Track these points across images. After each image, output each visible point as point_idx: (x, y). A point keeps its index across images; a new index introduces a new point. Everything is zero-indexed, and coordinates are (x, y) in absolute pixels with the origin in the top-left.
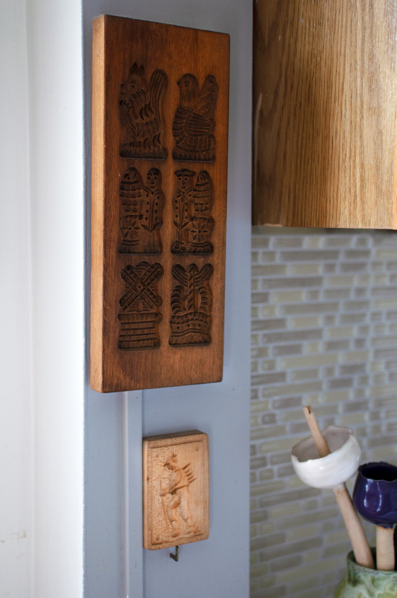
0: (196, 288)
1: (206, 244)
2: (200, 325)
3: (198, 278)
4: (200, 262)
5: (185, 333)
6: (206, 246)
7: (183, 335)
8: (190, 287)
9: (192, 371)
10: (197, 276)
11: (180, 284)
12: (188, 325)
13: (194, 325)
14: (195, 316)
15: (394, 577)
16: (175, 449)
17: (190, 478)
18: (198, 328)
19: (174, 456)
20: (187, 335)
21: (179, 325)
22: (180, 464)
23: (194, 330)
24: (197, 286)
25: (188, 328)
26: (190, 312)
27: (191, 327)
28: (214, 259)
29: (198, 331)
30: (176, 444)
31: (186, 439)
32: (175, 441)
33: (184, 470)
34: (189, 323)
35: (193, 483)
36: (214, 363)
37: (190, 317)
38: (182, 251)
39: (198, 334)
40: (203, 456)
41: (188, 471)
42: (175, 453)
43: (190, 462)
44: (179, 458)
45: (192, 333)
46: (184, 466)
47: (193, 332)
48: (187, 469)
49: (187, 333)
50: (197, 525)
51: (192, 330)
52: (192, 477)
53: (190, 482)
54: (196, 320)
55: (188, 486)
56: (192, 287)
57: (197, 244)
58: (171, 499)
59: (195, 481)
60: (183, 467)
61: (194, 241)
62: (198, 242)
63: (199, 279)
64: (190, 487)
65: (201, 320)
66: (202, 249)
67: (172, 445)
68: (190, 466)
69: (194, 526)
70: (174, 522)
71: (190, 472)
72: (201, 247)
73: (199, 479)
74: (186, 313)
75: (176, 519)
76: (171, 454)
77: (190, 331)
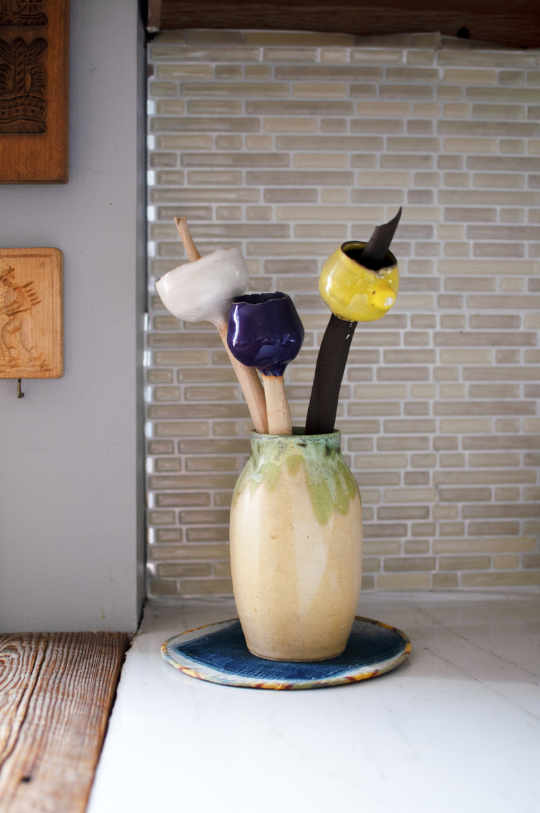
0: (27, 67)
1: (40, 15)
2: (33, 111)
3: (30, 55)
4: (29, 35)
5: (12, 120)
6: (41, 17)
7: (11, 122)
8: (19, 65)
9: (20, 164)
10: (29, 53)
11: (4, 62)
12: (17, 111)
13: (25, 110)
14: (25, 100)
15: (279, 442)
16: (12, 262)
17: (34, 299)
18: (31, 114)
19: (11, 270)
20: (15, 122)
21: (4, 110)
22: (19, 280)
23: (24, 117)
24: (28, 64)
25: (17, 114)
26: (19, 95)
27: (20, 113)
28: (50, 33)
29: (31, 118)
30: (14, 256)
31: (27, 251)
32: (12, 252)
33: (25, 289)
34: (18, 108)
35: (37, 305)
36: (51, 157)
37: (19, 101)
38: (6, 23)
39: (31, 122)
40: (52, 276)
41: (31, 290)
42: (12, 268)
43: (33, 280)
44: (17, 273)
45: (23, 121)
46: (25, 283)
47: (25, 119)
48: (28, 288)
49: (16, 120)
50: (43, 358)
51: (22, 117)
52: (36, 298)
53: (33, 304)
54: (28, 105)
55: (30, 309)
56: (22, 67)
57: (28, 15)
58: (6, 321)
59: (41, 304)
60: (23, 285)
61: (24, 13)
62: (28, 13)
63: (31, 57)
64: (33, 310)
65: (35, 106)
66: (35, 21)
67: (8, 256)
68: (33, 285)
69: (39, 358)
70: (12, 350)
71: (33, 292)
72: (34, 19)
73: (46, 302)
74: (14, 97)
75: (15, 346)
76: (7, 268)
77: (19, 117)
